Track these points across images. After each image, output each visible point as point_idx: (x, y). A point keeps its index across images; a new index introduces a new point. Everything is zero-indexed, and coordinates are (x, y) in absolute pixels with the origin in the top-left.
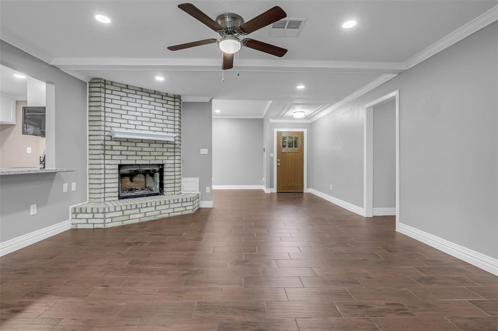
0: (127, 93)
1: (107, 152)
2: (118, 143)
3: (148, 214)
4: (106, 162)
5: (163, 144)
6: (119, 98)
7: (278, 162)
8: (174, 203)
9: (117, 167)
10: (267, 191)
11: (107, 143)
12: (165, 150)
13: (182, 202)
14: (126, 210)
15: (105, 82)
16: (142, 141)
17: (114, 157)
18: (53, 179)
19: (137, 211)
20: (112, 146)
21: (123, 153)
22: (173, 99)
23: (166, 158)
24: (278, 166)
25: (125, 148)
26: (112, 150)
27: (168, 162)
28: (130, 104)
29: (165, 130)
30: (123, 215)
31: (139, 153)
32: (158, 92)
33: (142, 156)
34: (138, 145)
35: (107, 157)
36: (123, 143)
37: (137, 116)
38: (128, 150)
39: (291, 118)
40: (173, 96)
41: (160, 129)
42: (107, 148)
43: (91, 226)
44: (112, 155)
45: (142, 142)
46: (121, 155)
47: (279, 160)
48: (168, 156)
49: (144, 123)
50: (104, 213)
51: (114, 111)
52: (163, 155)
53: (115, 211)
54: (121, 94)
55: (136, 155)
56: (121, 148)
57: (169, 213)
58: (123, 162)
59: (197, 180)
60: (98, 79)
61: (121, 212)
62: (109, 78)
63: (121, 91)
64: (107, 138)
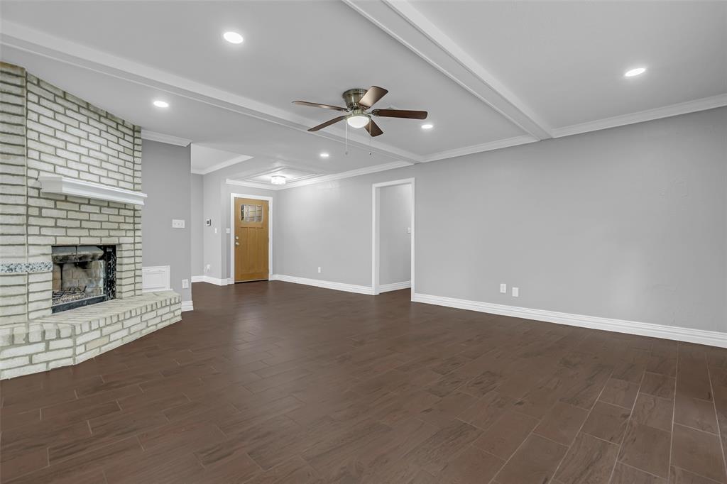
0: (66, 108)
1: (32, 221)
2: (51, 204)
3: (133, 330)
4: (31, 240)
5: (119, 209)
6: (51, 114)
7: (236, 240)
8: (162, 307)
9: (49, 250)
11: (31, 202)
12: (121, 219)
14: (106, 326)
15: (25, 76)
16: (89, 201)
17: (44, 231)
19: (119, 326)
20: (41, 208)
21: (60, 223)
22: (131, 133)
23: (123, 233)
24: (236, 246)
25: (63, 214)
26: (40, 216)
27: (125, 240)
28: (70, 129)
29: (122, 184)
30: (102, 336)
31: (85, 224)
32: (112, 115)
33: (89, 229)
34: (84, 208)
35: (32, 230)
36: (59, 205)
37: (81, 155)
38: (67, 218)
39: (268, 183)
40: (131, 127)
41: (114, 183)
42: (31, 211)
43: (42, 368)
44: (41, 227)
45: (89, 204)
46: (56, 226)
47: (237, 238)
48: (126, 231)
49: (92, 169)
50: (73, 336)
51: (43, 139)
52: (119, 229)
53: (91, 330)
54: (55, 107)
55: (81, 228)
56: (55, 213)
57: (156, 325)
58: (61, 241)
60: (12, 66)
61: (99, 332)
62: (34, 70)
63: (55, 102)
64: (34, 193)
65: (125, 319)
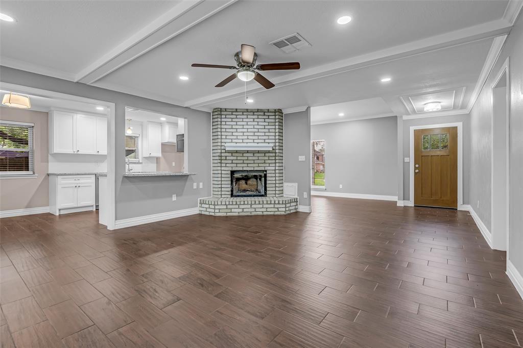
0: (236, 115)
1: (223, 161)
2: (230, 154)
3: (245, 210)
4: (223, 168)
5: (265, 153)
6: (230, 120)
7: (416, 168)
8: (267, 204)
9: (229, 172)
10: (401, 204)
11: (223, 155)
12: (267, 158)
13: (275, 203)
14: (229, 204)
15: (221, 110)
16: (248, 152)
17: (227, 165)
18: (186, 180)
19: (237, 206)
20: (226, 157)
21: (234, 162)
22: (274, 114)
23: (268, 165)
25: (235, 158)
26: (226, 159)
27: (270, 169)
28: (238, 123)
29: (267, 141)
30: (227, 208)
31: (245, 162)
32: (261, 110)
33: (248, 164)
34: (245, 155)
35: (223, 165)
36: (234, 155)
37: (243, 132)
38: (237, 160)
40: (274, 111)
41: (263, 141)
42: (223, 158)
43: (207, 213)
44: (226, 164)
45: (248, 153)
46: (232, 163)
47: (417, 166)
48: (269, 164)
49: (249, 137)
50: (214, 205)
51: (227, 130)
52: (265, 163)
53: (221, 205)
54: (232, 116)
55: (243, 163)
56: (232, 158)
57: (263, 212)
58: (234, 169)
59: (296, 185)
60: (216, 109)
61: (226, 206)
62: (223, 106)
63: (232, 115)
64: (223, 151)
65: (240, 204)
